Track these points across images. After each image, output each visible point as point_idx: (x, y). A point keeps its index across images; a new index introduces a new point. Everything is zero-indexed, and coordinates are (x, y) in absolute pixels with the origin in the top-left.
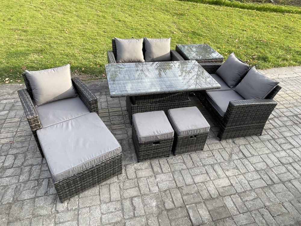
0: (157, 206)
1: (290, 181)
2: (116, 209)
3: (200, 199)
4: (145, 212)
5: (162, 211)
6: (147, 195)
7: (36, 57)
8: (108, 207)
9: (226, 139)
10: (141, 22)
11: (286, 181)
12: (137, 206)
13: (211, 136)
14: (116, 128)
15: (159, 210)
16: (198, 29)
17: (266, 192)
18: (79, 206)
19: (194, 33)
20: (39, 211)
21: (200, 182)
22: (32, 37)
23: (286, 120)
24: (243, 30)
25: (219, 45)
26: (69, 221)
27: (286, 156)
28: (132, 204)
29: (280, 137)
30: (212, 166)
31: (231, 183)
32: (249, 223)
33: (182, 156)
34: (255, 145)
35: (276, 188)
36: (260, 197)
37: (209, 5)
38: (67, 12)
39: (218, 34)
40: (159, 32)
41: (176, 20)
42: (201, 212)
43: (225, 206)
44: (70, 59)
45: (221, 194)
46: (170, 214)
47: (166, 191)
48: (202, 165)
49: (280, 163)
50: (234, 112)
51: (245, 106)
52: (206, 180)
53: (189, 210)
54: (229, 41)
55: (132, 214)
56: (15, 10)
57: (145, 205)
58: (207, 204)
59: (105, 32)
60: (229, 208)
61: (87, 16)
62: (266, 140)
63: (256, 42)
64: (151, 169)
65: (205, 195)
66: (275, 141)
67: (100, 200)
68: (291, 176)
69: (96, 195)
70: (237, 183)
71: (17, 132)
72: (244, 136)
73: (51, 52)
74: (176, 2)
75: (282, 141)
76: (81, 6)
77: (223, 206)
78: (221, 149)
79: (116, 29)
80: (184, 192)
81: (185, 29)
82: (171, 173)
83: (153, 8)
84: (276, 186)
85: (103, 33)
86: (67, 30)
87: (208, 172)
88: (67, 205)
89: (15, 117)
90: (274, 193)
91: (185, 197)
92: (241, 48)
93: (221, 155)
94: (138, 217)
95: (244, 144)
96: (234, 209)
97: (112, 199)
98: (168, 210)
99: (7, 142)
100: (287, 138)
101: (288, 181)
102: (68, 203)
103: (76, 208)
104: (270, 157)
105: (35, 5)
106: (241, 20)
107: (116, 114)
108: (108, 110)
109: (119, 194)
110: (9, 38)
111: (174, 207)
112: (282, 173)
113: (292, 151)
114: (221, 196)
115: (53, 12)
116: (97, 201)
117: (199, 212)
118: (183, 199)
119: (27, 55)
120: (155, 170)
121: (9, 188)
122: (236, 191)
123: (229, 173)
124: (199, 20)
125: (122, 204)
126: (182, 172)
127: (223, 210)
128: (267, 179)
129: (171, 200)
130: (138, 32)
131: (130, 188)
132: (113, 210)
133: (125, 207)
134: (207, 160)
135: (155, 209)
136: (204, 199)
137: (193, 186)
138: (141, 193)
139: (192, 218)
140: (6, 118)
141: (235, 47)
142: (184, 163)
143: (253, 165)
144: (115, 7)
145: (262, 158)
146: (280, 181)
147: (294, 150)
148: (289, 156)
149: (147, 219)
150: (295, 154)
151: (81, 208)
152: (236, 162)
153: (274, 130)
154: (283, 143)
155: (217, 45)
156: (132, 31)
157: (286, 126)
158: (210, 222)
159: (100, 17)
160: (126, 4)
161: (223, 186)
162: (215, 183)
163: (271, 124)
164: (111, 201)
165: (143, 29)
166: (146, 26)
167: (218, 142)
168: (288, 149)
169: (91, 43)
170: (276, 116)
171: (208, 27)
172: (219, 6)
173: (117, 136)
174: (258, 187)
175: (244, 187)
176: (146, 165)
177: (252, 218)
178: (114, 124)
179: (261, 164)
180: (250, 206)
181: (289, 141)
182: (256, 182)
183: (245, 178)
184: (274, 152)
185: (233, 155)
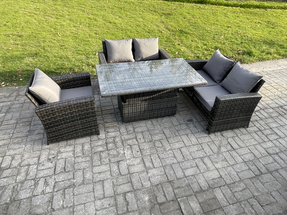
0: (150, 200)
1: (277, 171)
2: (110, 205)
3: (191, 192)
4: (138, 207)
5: (155, 205)
6: (140, 190)
7: (31, 60)
8: (102, 203)
9: (214, 132)
10: (131, 23)
11: (274, 171)
12: (130, 201)
13: (200, 130)
14: (109, 126)
15: (152, 204)
16: (185, 27)
17: (254, 182)
18: (74, 203)
19: (181, 31)
20: (35, 210)
21: (190, 175)
22: (27, 42)
23: (272, 112)
24: (228, 27)
25: (205, 42)
27: (273, 147)
28: (126, 199)
29: (266, 128)
30: (202, 159)
31: (220, 175)
32: (239, 213)
33: (173, 151)
34: (242, 137)
35: (264, 178)
36: (249, 188)
37: (195, 4)
38: (61, 16)
39: (205, 31)
40: (148, 32)
41: (164, 20)
42: (192, 205)
43: (215, 198)
44: (64, 61)
45: (211, 186)
46: (162, 207)
47: (158, 185)
48: (192, 158)
49: (267, 153)
50: (221, 107)
51: (231, 100)
52: (196, 173)
53: (180, 203)
54: (215, 37)
55: (125, 209)
56: (10, 16)
57: (137, 200)
58: (197, 196)
59: (96, 34)
60: (219, 200)
61: (79, 19)
62: (253, 131)
63: (240, 37)
64: (142, 165)
65: (196, 187)
66: (261, 132)
67: (94, 196)
68: (278, 165)
69: (91, 192)
70: (226, 175)
71: (13, 133)
72: (232, 128)
73: (45, 55)
74: (164, 3)
75: (268, 132)
76: (73, 10)
77: (213, 197)
78: (209, 142)
79: (107, 30)
80: (176, 186)
81: (173, 28)
82: (162, 168)
83: (142, 10)
85: (95, 35)
86: (61, 33)
87: (198, 165)
88: (63, 203)
89: (11, 119)
90: (262, 183)
91: (176, 191)
92: (226, 43)
93: (210, 148)
94: (131, 212)
95: (232, 136)
96: (224, 201)
97: (106, 195)
98: (160, 204)
99: (4, 143)
100: (273, 129)
101: (275, 171)
102: (63, 201)
103: (71, 205)
104: (257, 148)
105: (29, 11)
106: (226, 17)
107: (109, 113)
108: (101, 108)
109: (113, 190)
110: (5, 43)
111: (166, 201)
112: (269, 163)
113: (279, 142)
114: (211, 188)
115: (46, 17)
116: (92, 197)
117: (190, 205)
118: (174, 193)
119: (23, 58)
121: (6, 188)
122: (226, 182)
123: (218, 166)
124: (186, 19)
125: (116, 200)
126: (173, 166)
127: (213, 201)
128: (255, 169)
129: (163, 194)
130: (128, 33)
131: (123, 184)
132: (107, 206)
133: (118, 203)
134: (197, 154)
135: (147, 204)
136: (195, 191)
137: (184, 179)
138: (133, 189)
139: (183, 211)
140: (3, 121)
141: (220, 43)
142: (175, 157)
143: (241, 156)
144: (105, 9)
145: (249, 149)
146: (267, 171)
147: (280, 140)
148: (276, 146)
149: (140, 214)
150: (281, 144)
151: (76, 205)
152: (224, 154)
153: (261, 122)
154: (270, 134)
155: (203, 42)
156: (122, 32)
157: (272, 117)
158: (201, 214)
159: (91, 19)
160: (116, 7)
161: (213, 178)
162: (205, 176)
163: (258, 116)
164: (105, 197)
165: (133, 30)
166: (135, 27)
167: (207, 135)
168: (275, 140)
169: (84, 45)
170: (262, 108)
171: (195, 25)
172: (204, 5)
173: (109, 134)
174: (247, 177)
175: (233, 178)
176: (138, 160)
177: (242, 209)
178: (107, 122)
179: (249, 155)
180: (239, 197)
181: (275, 132)
182: (244, 173)
183: (234, 170)
184: (261, 143)
185: (222, 147)
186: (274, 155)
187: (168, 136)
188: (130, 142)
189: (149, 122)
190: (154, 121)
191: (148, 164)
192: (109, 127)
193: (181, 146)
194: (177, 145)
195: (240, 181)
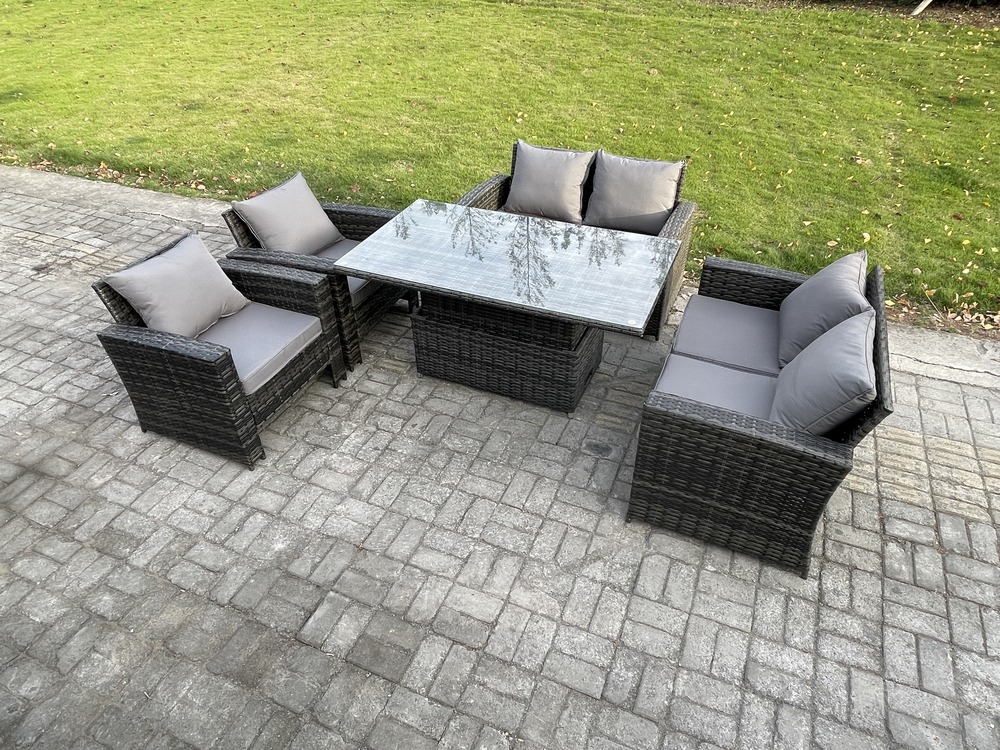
0: (280, 554)
1: (699, 741)
2: (211, 511)
3: (375, 600)
4: (246, 550)
5: (278, 568)
6: (289, 523)
8: (204, 501)
11: (685, 733)
12: (246, 530)
13: (594, 486)
14: (386, 366)
15: (274, 563)
17: (570, 709)
18: (169, 471)
20: (116, 446)
21: (424, 567)
23: (982, 579)
26: (132, 485)
27: (793, 674)
28: (245, 520)
29: (862, 611)
30: (501, 552)
31: (496, 620)
32: (421, 729)
33: (452, 492)
34: (713, 581)
35: (620, 725)
36: (535, 705)
38: (570, 67)
42: (343, 624)
43: (410, 655)
45: (435, 624)
46: (283, 582)
47: (328, 537)
48: (476, 536)
49: (738, 674)
52: (443, 572)
53: (325, 602)
55: (224, 536)
56: (452, 56)
57: (261, 537)
58: (377, 619)
60: (414, 665)
62: (783, 590)
64: (352, 481)
65: (397, 599)
66: (817, 609)
67: (207, 481)
68: (727, 732)
69: (211, 470)
70: (513, 631)
73: (439, 163)
76: (618, 54)
77: (407, 648)
78: (580, 529)
80: (361, 564)
82: (384, 511)
84: (624, 719)
87: (470, 561)
90: (593, 727)
91: (349, 575)
93: (560, 546)
94: (226, 548)
95: (680, 557)
96: (422, 676)
97: (225, 491)
98: (289, 575)
100: (890, 630)
101: (692, 736)
104: (722, 638)
109: (245, 490)
111: (306, 577)
112: (702, 705)
114: (432, 627)
117: (338, 621)
118: (340, 575)
119: (388, 161)
120: (360, 487)
122: (487, 644)
123: (522, 596)
125: (229, 510)
126: (412, 523)
127: (396, 656)
128: (622, 682)
129: (318, 560)
131: (274, 492)
132: (206, 511)
133: (227, 519)
134: (504, 535)
135: (268, 556)
136: (385, 605)
137: (396, 565)
138: (280, 513)
139: (311, 620)
143: (628, 622)
145: (687, 625)
146: (662, 716)
149: (235, 563)
152: (580, 583)
158: (336, 656)
161: (468, 612)
162: (453, 593)
164: (221, 494)
168: (841, 663)
173: (368, 384)
174: (566, 681)
175: (522, 652)
176: (356, 467)
177: (441, 728)
178: (391, 357)
179: (660, 636)
180: (472, 701)
181: (886, 644)
182: (574, 665)
183: (554, 637)
184: (764, 638)
185: (600, 564)
186: (763, 697)
187: (487, 453)
188: (384, 421)
189: (483, 399)
190: (498, 403)
191: (365, 487)
192: (384, 368)
193: (487, 495)
194: (482, 487)
195: (530, 672)
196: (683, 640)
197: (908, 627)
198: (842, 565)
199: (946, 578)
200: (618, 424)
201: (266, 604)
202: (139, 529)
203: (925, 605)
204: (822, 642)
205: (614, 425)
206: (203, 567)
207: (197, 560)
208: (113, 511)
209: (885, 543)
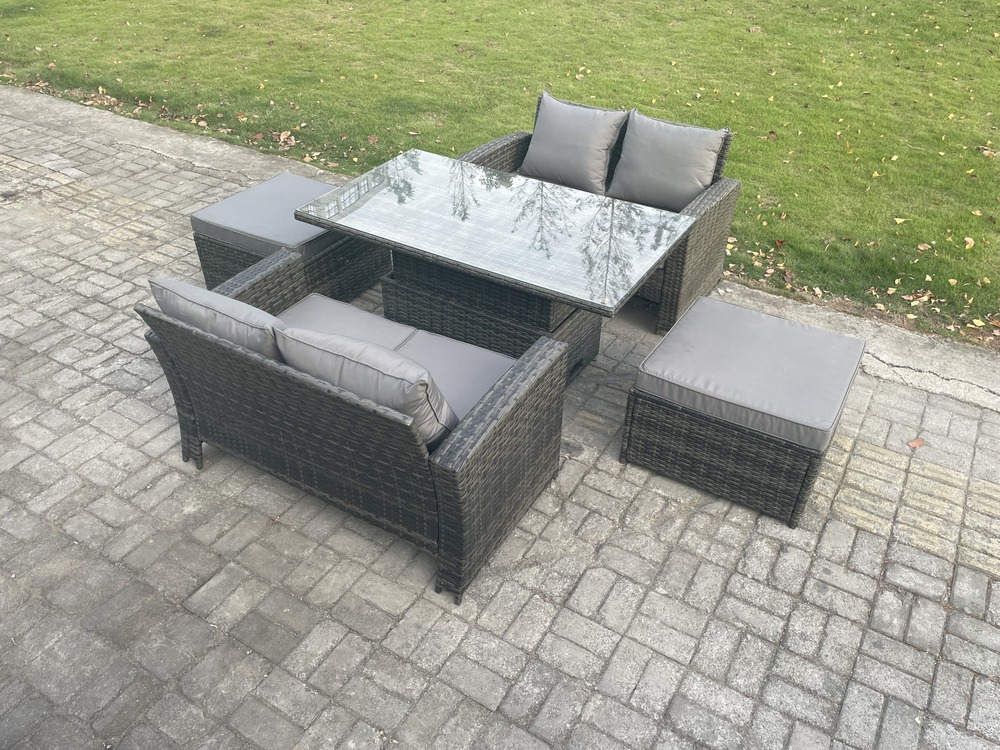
0: (188, 517)
2: (126, 465)
3: (276, 576)
4: (153, 508)
5: (182, 531)
6: (206, 487)
8: (121, 454)
15: (180, 525)
17: (459, 717)
18: (93, 419)
20: (44, 388)
26: (50, 429)
27: (725, 718)
28: (160, 478)
29: (829, 661)
31: (403, 614)
32: (289, 715)
34: (660, 604)
35: (509, 741)
36: (421, 707)
42: (236, 597)
43: (299, 637)
45: (336, 609)
46: (183, 546)
49: (660, 708)
52: (358, 557)
53: (223, 572)
55: (133, 492)
57: (172, 498)
58: (273, 596)
60: (301, 648)
62: (740, 625)
65: (301, 578)
66: (775, 652)
67: (131, 433)
69: (137, 423)
70: (419, 627)
75: (812, 676)
77: (297, 630)
80: (271, 538)
88: (82, 407)
90: (480, 740)
91: (256, 547)
94: (132, 504)
96: (306, 661)
97: (146, 446)
98: (191, 541)
100: (856, 687)
103: (86, 419)
104: (653, 668)
111: (209, 543)
112: (608, 735)
113: (791, 731)
114: (331, 612)
116: (124, 432)
117: (231, 593)
118: (246, 546)
121: (64, 331)
122: (386, 637)
125: (145, 466)
127: (284, 637)
128: (525, 697)
129: (226, 528)
132: (121, 464)
133: (141, 474)
135: (175, 518)
136: (286, 583)
137: (309, 544)
139: (203, 589)
143: (549, 635)
145: (616, 647)
146: (560, 739)
149: (138, 521)
151: (90, 425)
152: (507, 587)
158: (220, 628)
161: (374, 601)
162: (364, 579)
164: (141, 448)
174: (462, 687)
175: (422, 650)
177: (312, 717)
179: (581, 655)
180: (353, 693)
181: (846, 702)
182: (477, 671)
183: (462, 640)
184: (703, 674)
185: (535, 570)
186: (682, 737)
195: (425, 673)
196: (608, 662)
197: (880, 687)
198: (821, 608)
199: (944, 640)
200: (600, 423)
201: (159, 567)
202: (46, 475)
203: (908, 666)
204: (770, 688)
205: (594, 424)
206: (103, 521)
207: (99, 514)
208: (23, 453)
209: (881, 591)
